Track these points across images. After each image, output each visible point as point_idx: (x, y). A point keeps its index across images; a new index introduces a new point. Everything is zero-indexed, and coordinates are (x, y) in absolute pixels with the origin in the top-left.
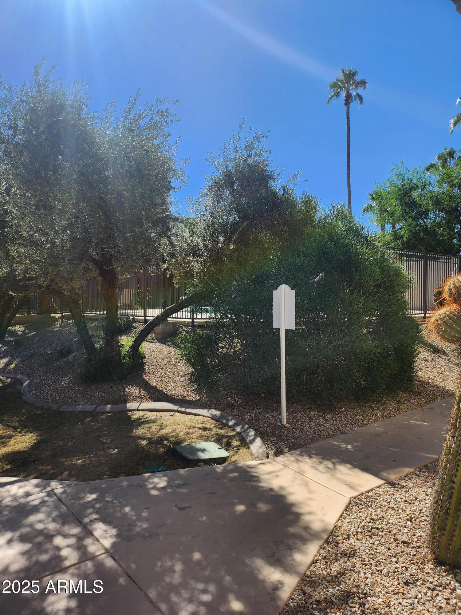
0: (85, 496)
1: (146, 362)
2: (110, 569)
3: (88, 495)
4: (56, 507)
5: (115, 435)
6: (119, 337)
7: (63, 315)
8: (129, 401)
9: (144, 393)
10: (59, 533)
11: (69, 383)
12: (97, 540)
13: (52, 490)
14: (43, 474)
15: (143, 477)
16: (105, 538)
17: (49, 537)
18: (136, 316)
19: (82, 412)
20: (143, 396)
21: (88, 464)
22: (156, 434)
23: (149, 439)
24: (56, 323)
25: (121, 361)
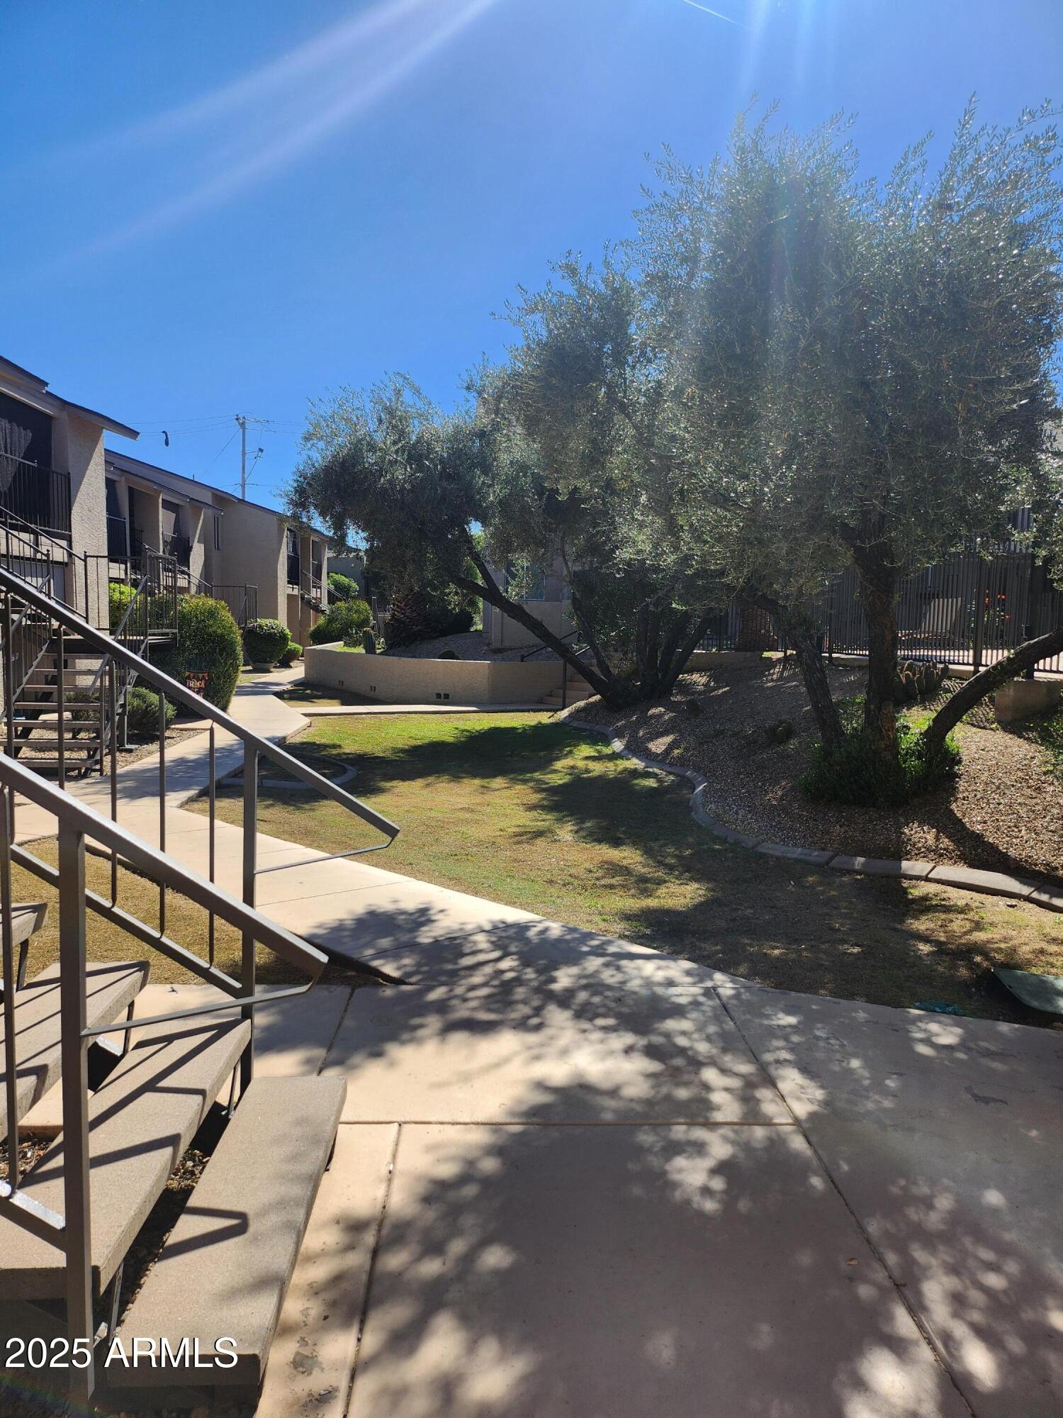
0: (775, 1015)
1: (962, 775)
2: (796, 1155)
3: (781, 1015)
4: (716, 1019)
5: (863, 920)
6: (904, 710)
7: (788, 654)
8: (909, 856)
9: (946, 842)
10: (713, 1062)
11: (782, 798)
12: (783, 1098)
13: (714, 988)
14: (704, 957)
15: (906, 1014)
16: (799, 1099)
17: (696, 1064)
18: (954, 663)
19: (801, 861)
20: (944, 849)
21: (793, 961)
22: (960, 937)
23: (938, 943)
24: (772, 671)
25: (898, 763)
